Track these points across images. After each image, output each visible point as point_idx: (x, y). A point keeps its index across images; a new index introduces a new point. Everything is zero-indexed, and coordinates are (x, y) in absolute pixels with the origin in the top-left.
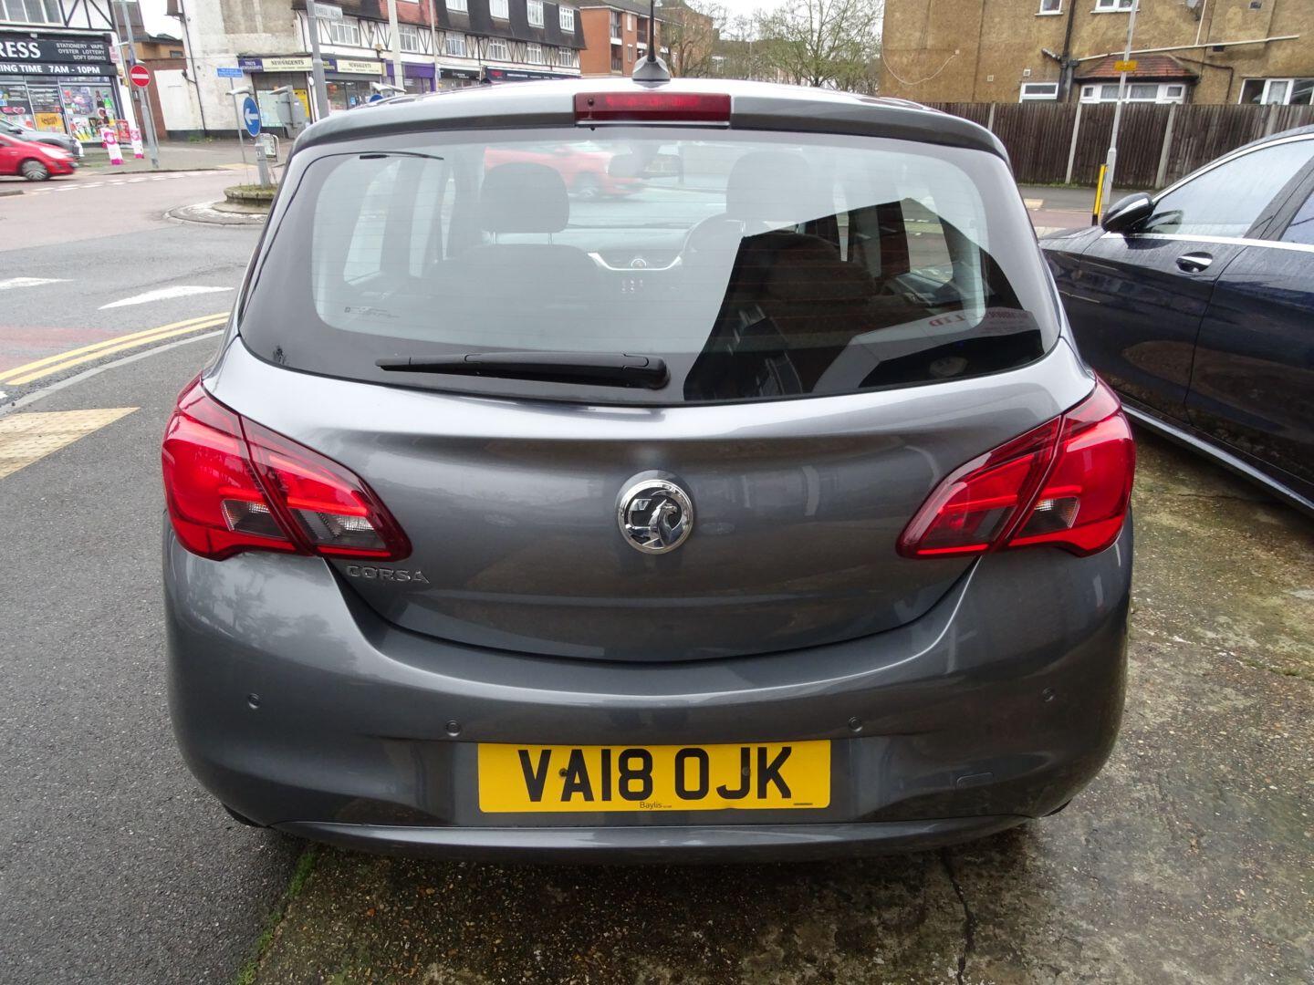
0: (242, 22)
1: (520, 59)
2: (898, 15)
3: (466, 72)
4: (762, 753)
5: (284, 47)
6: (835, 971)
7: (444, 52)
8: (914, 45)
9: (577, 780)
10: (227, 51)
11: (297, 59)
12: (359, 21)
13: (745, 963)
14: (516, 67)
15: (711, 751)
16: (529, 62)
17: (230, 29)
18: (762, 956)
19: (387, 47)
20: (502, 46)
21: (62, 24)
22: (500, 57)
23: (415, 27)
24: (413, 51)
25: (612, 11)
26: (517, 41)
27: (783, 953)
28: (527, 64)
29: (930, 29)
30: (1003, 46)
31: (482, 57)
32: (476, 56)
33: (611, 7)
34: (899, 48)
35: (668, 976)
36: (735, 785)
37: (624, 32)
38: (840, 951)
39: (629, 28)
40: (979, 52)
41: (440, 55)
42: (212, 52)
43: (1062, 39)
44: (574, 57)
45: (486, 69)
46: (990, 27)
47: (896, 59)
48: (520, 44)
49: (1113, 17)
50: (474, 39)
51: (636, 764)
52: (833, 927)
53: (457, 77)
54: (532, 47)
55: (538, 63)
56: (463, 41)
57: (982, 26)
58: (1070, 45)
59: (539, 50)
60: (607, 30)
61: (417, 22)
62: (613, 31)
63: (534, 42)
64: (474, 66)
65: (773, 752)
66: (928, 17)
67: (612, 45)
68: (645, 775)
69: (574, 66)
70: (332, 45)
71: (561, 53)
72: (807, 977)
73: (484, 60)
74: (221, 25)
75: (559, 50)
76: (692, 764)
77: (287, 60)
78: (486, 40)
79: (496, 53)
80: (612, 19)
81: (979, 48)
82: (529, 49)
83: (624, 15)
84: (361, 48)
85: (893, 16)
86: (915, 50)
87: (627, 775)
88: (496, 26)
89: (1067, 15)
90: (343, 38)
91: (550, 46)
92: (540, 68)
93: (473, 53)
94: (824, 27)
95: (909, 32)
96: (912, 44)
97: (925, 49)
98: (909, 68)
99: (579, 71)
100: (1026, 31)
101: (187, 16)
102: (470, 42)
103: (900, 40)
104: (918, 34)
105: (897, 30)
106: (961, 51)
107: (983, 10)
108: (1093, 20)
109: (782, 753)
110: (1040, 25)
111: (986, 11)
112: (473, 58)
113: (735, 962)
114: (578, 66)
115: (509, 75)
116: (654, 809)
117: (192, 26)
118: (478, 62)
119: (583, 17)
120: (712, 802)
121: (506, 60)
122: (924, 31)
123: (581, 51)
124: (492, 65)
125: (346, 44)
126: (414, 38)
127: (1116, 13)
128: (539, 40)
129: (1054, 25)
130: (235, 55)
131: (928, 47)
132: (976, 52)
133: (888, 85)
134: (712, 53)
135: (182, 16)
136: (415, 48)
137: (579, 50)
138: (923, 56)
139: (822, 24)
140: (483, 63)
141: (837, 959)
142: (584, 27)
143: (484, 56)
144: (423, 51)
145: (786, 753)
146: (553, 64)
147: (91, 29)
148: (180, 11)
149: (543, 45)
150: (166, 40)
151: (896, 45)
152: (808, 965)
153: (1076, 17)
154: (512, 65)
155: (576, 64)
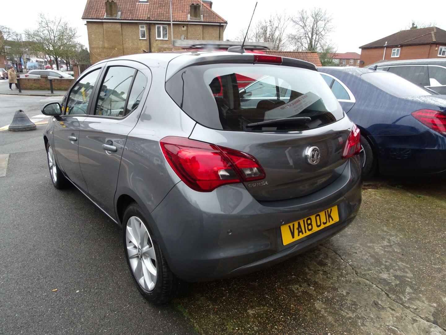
2: (93, 36)
4: (328, 211)
8: (101, 46)
9: (300, 230)
15: (320, 214)
29: (105, 41)
30: (131, 48)
34: (96, 47)
36: (325, 221)
40: (123, 49)
43: (148, 47)
46: (125, 42)
47: (95, 50)
49: (161, 41)
51: (309, 222)
57: (122, 41)
58: (151, 48)
65: (329, 210)
66: (104, 37)
68: (311, 224)
76: (318, 218)
81: (123, 48)
85: (92, 36)
86: (102, 48)
87: (308, 225)
89: (148, 39)
94: (55, 38)
95: (98, 42)
96: (100, 46)
97: (105, 47)
98: (100, 53)
100: (137, 44)
103: (96, 44)
104: (101, 43)
105: (94, 41)
106: (118, 49)
107: (122, 36)
108: (156, 42)
110: (141, 42)
111: (123, 37)
116: (314, 232)
120: (323, 226)
122: (103, 41)
127: (162, 40)
129: (145, 42)
131: (106, 47)
132: (122, 50)
133: (94, 59)
134: (5, 45)
138: (105, 50)
139: (54, 37)
145: (331, 210)
151: (94, 46)
153: (151, 40)
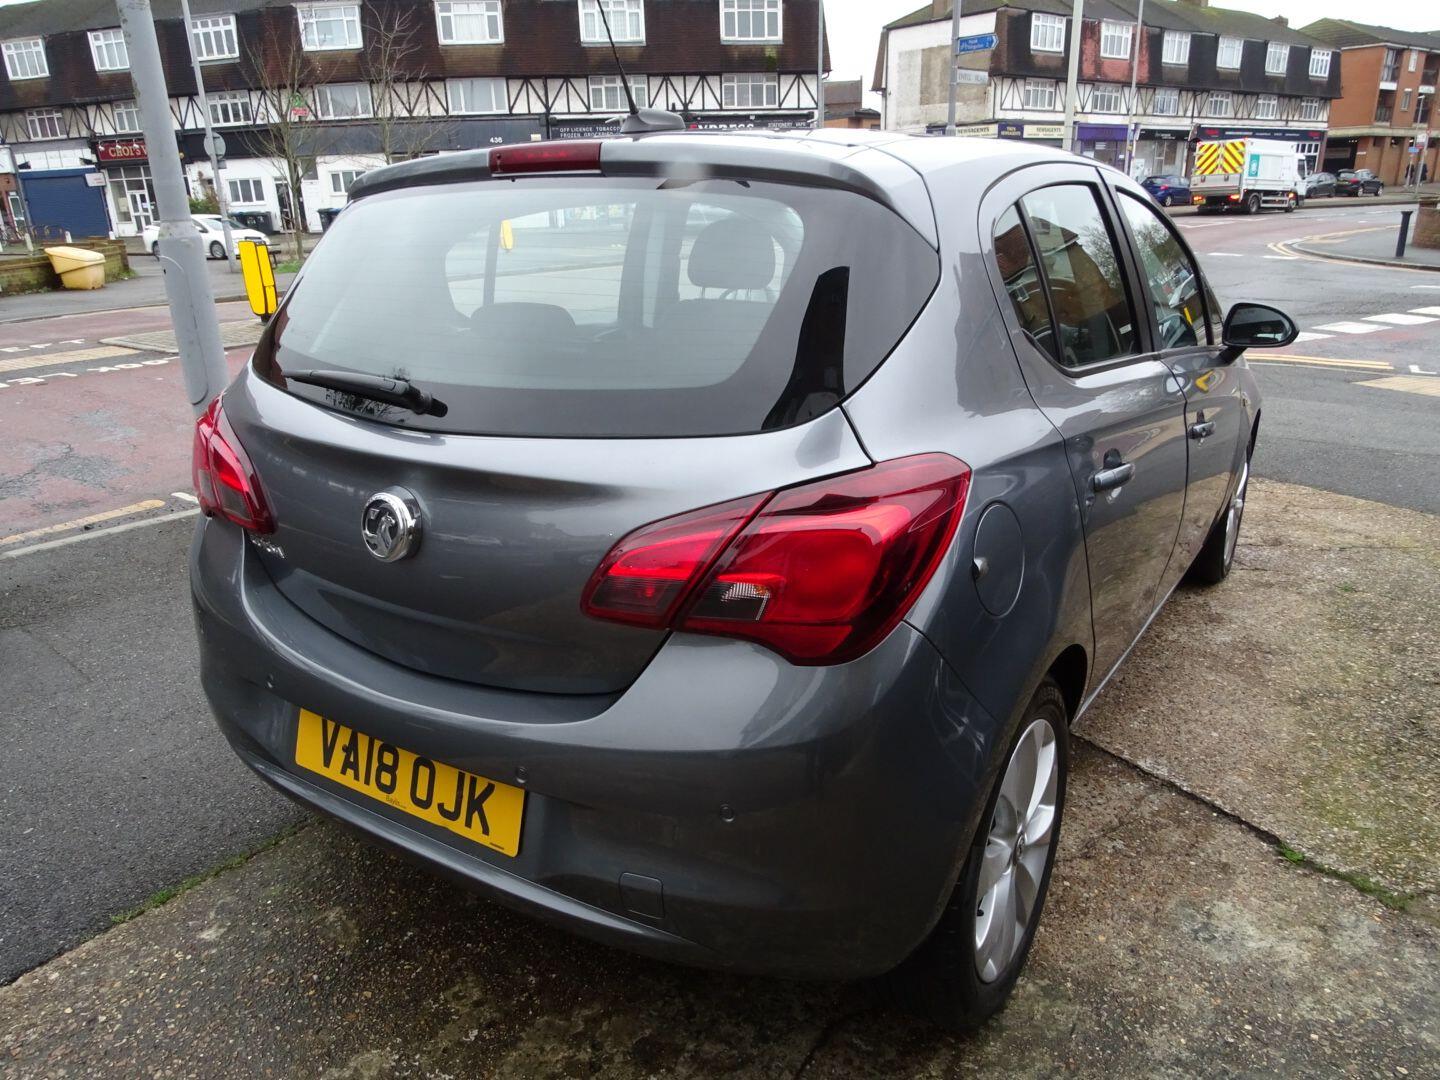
0: (938, 92)
1: (1245, 113)
3: (1172, 132)
4: (473, 782)
5: (972, 115)
6: (605, 1067)
7: (1149, 110)
9: (352, 759)
10: (918, 122)
11: (983, 127)
12: (1057, 83)
13: (541, 1021)
14: (1238, 124)
15: (437, 766)
16: (1258, 117)
17: (925, 100)
18: (561, 1023)
19: (1083, 108)
20: (1225, 100)
21: (776, 106)
22: (1220, 113)
23: (1120, 85)
24: (1112, 111)
25: (1390, 49)
26: (1245, 94)
27: (581, 1028)
28: (1254, 119)
31: (1196, 114)
32: (1189, 114)
33: (1389, 44)
35: (475, 998)
36: (450, 807)
37: (1403, 73)
38: (629, 1054)
39: (1412, 68)
41: (1145, 114)
42: (905, 123)
44: (1322, 108)
45: (1199, 128)
48: (1249, 97)
50: (1190, 95)
51: (388, 759)
52: (648, 1032)
53: (1160, 138)
54: (1264, 99)
55: (1270, 118)
56: (1177, 97)
59: (1274, 102)
60: (1378, 72)
61: (1123, 80)
62: (1385, 73)
63: (1269, 93)
64: (1184, 124)
65: (481, 784)
67: (1382, 91)
68: (392, 770)
69: (1320, 119)
70: (1023, 110)
71: (1304, 104)
72: (576, 1058)
73: (1198, 117)
74: (917, 96)
75: (1302, 101)
76: (424, 772)
77: (973, 128)
78: (1205, 95)
79: (1215, 108)
80: (1389, 59)
82: (1260, 102)
83: (1406, 54)
84: (1054, 111)
87: (382, 767)
88: (1221, 77)
90: (1036, 104)
91: (1290, 97)
92: (1271, 123)
93: (1186, 111)
99: (1326, 125)
101: (889, 90)
102: (1184, 98)
109: (486, 789)
112: (1185, 116)
113: (536, 1014)
114: (1325, 119)
115: (1227, 133)
116: (394, 805)
117: (892, 100)
118: (1189, 120)
119: (1345, 60)
120: (431, 815)
121: (1228, 116)
123: (1334, 101)
124: (1206, 123)
125: (1038, 108)
126: (1116, 98)
128: (1276, 91)
130: (925, 126)
135: (884, 91)
136: (1115, 108)
137: (1331, 99)
140: (1196, 121)
141: (618, 1059)
142: (1344, 71)
143: (1200, 113)
144: (1124, 111)
145: (489, 790)
146: (1290, 118)
147: (799, 109)
148: (883, 86)
149: (1281, 96)
150: (869, 114)
152: (589, 1050)
154: (1235, 122)
155: (1324, 116)
